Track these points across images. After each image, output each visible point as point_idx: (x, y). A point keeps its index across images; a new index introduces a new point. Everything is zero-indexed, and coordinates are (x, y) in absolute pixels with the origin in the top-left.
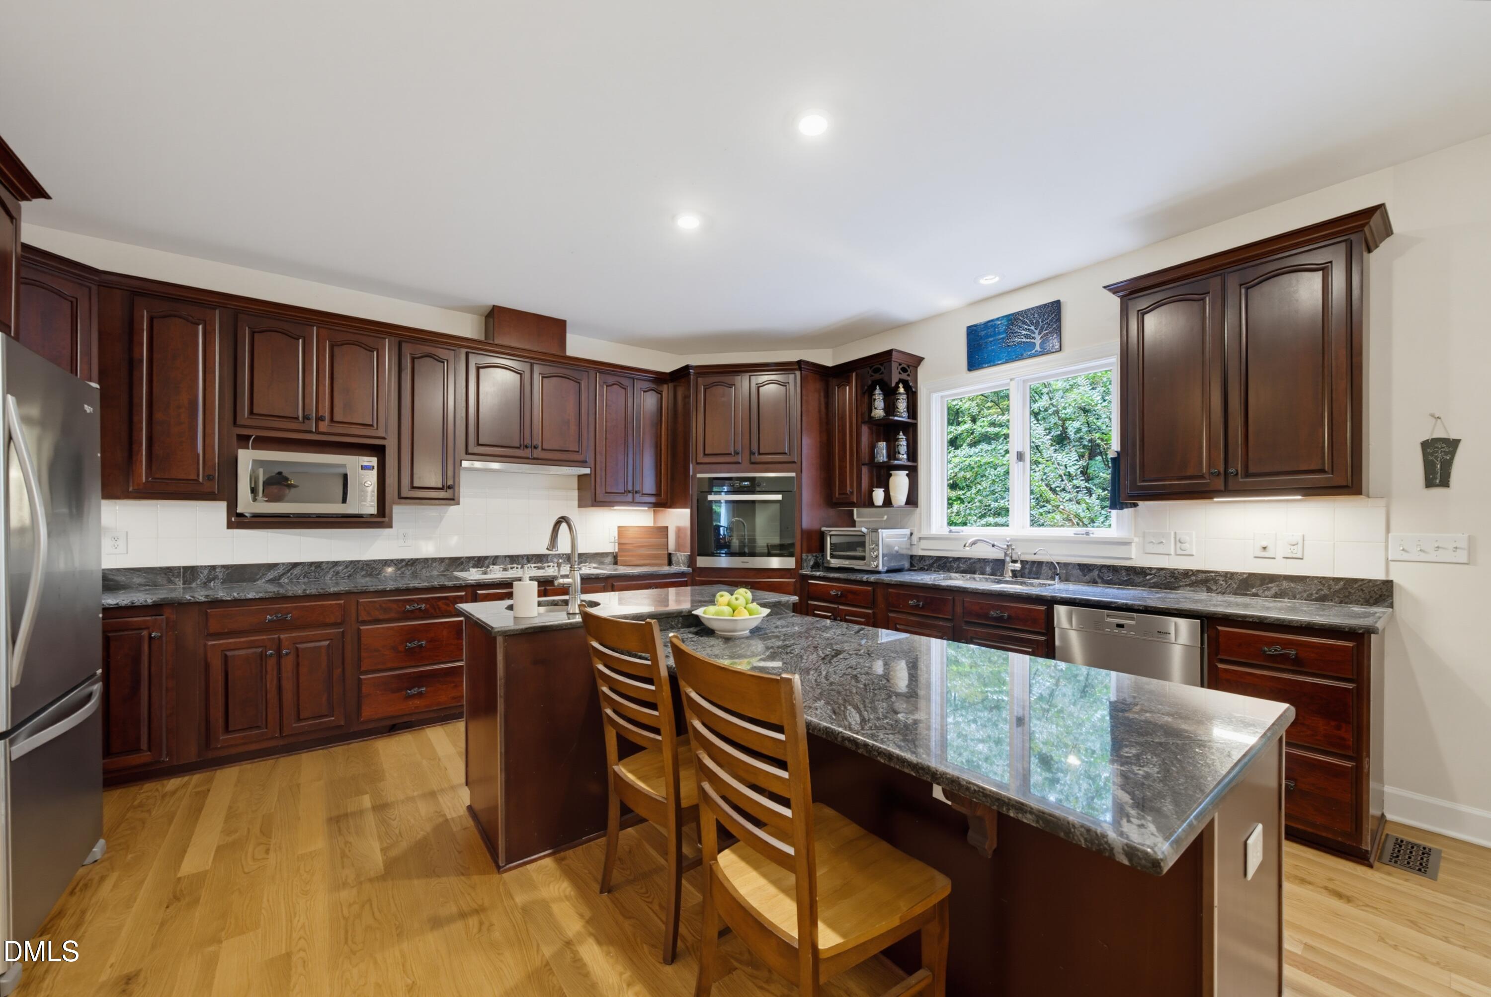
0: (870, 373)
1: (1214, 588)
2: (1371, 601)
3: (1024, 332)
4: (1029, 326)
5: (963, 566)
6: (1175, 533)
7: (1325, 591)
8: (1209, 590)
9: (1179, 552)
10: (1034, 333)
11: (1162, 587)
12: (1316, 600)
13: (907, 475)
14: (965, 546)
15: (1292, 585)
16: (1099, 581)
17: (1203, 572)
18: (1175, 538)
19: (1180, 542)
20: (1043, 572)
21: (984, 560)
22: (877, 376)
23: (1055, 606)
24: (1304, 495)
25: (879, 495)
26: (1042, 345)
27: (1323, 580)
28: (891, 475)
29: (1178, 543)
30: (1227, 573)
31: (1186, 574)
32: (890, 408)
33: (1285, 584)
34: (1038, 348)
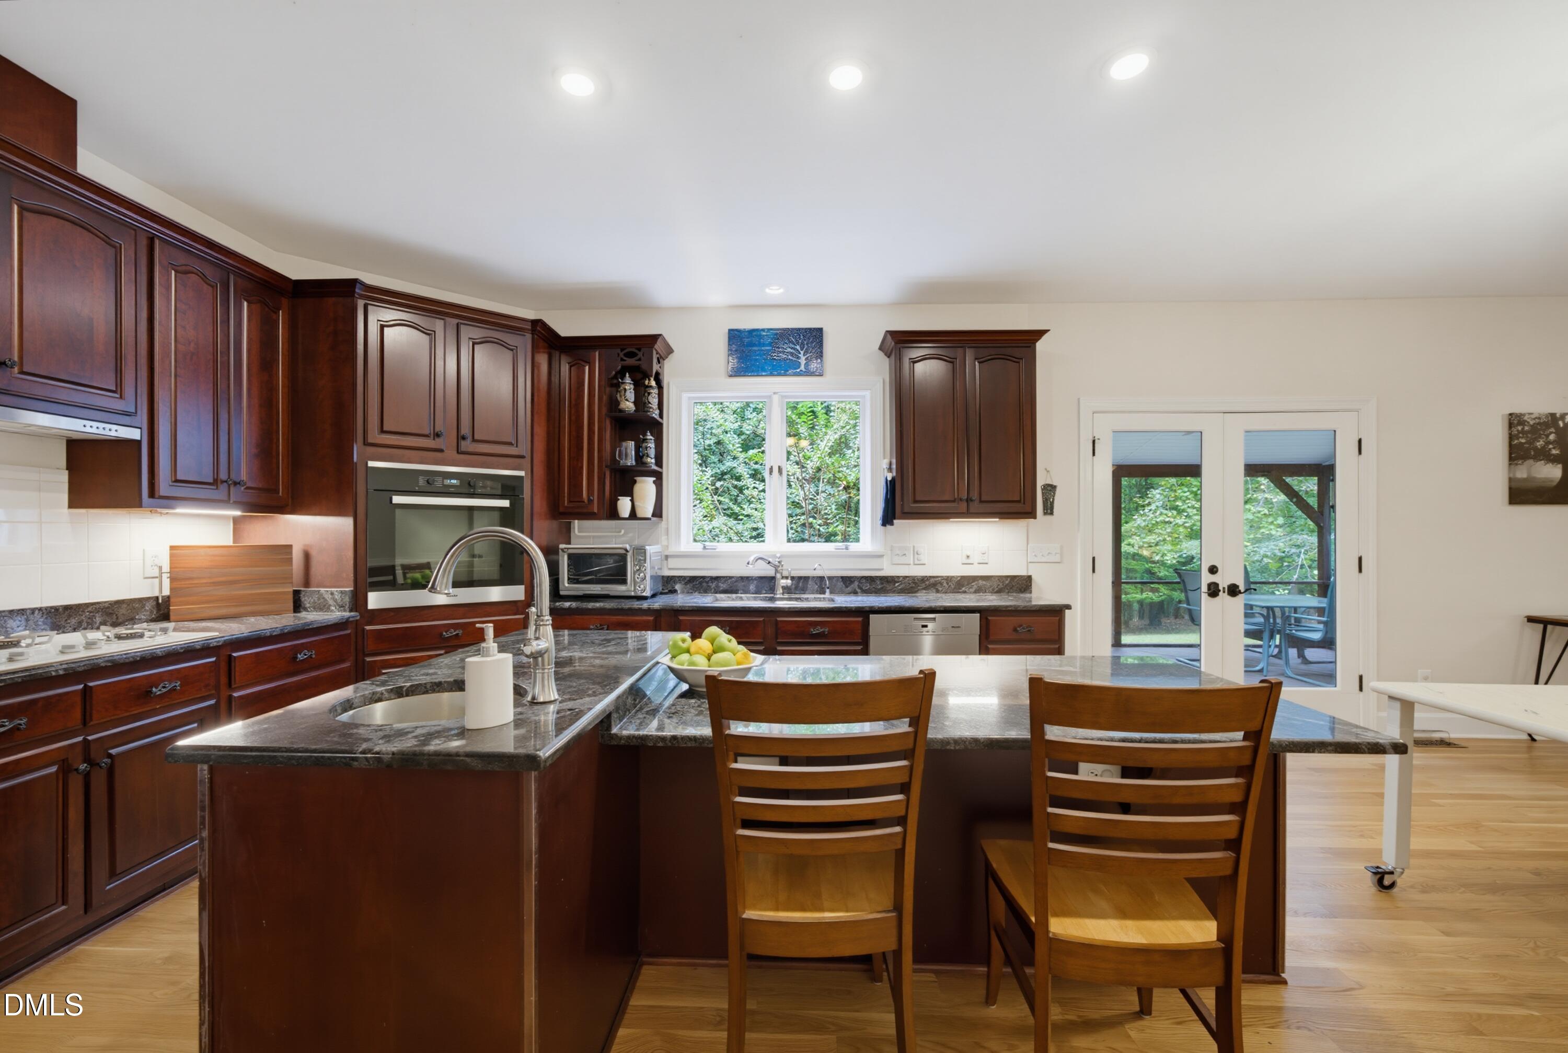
0: (621, 355)
1: (940, 589)
2: (1023, 590)
3: (789, 350)
4: (795, 345)
5: (723, 586)
6: (914, 547)
7: (1001, 586)
8: (938, 591)
9: (917, 562)
10: (800, 353)
11: (906, 591)
12: (997, 592)
13: (654, 482)
14: (748, 563)
15: (984, 582)
16: (859, 591)
17: (934, 577)
18: (914, 551)
19: (917, 554)
20: (809, 586)
21: (747, 578)
22: (630, 362)
23: (871, 616)
24: (1000, 518)
25: (624, 505)
26: (807, 365)
27: (1001, 578)
28: (635, 482)
29: (916, 555)
30: (948, 577)
31: (924, 579)
32: (641, 402)
33: (981, 582)
34: (802, 368)
